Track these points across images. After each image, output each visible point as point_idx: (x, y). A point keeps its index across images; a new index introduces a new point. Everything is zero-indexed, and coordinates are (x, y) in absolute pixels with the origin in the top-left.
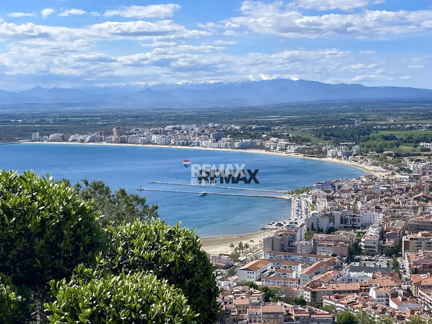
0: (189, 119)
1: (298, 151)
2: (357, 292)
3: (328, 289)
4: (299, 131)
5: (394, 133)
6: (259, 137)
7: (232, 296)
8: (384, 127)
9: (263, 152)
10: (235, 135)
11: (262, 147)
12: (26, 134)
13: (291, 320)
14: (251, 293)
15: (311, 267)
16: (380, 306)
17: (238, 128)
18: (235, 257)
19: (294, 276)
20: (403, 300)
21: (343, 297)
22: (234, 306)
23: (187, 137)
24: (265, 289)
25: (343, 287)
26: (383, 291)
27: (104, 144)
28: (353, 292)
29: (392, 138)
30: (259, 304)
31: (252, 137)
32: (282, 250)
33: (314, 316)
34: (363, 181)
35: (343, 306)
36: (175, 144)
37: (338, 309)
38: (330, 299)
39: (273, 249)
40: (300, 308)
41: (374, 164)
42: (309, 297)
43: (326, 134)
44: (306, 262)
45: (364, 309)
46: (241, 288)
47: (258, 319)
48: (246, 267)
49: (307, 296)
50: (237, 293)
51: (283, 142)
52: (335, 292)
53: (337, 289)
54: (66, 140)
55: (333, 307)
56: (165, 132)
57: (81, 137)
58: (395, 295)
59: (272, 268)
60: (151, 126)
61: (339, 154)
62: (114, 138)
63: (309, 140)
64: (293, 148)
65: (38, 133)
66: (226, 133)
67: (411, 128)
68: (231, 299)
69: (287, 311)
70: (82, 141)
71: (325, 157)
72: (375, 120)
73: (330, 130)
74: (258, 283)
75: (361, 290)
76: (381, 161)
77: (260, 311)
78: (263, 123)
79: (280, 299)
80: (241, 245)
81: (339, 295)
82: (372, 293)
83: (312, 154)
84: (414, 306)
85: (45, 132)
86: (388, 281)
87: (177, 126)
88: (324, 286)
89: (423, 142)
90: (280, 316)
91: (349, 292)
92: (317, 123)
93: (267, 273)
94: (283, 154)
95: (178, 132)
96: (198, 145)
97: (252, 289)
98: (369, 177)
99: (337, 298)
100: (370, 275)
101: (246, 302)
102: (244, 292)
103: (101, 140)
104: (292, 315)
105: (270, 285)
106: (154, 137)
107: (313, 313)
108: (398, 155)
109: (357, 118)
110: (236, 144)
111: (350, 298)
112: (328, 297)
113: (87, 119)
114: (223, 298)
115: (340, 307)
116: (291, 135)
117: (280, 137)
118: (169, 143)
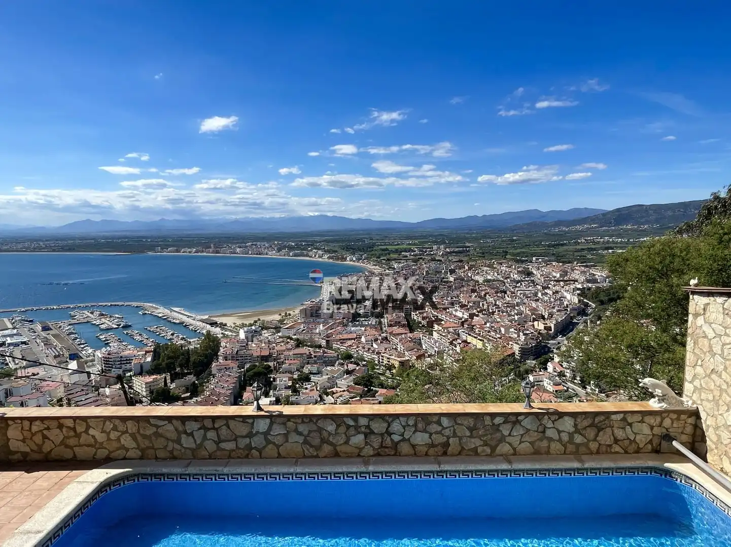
0: (263, 239)
1: (329, 258)
2: (354, 339)
3: (337, 338)
4: (331, 246)
5: (388, 247)
6: (306, 249)
7: (275, 345)
8: (382, 244)
9: (308, 258)
10: (291, 248)
11: (307, 255)
12: (152, 248)
13: (311, 358)
14: (288, 342)
15: (328, 326)
16: (367, 347)
17: (293, 244)
18: (281, 321)
19: (317, 331)
20: (381, 343)
21: (345, 342)
22: (276, 351)
23: (260, 249)
24: (297, 340)
25: (345, 336)
26: (370, 338)
27: (205, 254)
28: (352, 339)
29: (387, 250)
30: (291, 349)
31: (302, 250)
32: (312, 316)
33: (326, 355)
34: (366, 275)
35: (345, 348)
36: (251, 254)
37: (341, 350)
38: (337, 344)
39: (306, 316)
40: (318, 350)
41: (374, 265)
42: (325, 344)
43: (347, 248)
44: (325, 323)
45: (357, 349)
46: (281, 340)
47: (290, 358)
48: (286, 327)
49: (324, 343)
50: (279, 343)
51: (320, 252)
52: (340, 340)
53: (342, 338)
54: (179, 252)
55: (339, 349)
56: (246, 247)
57: (189, 250)
58: (376, 340)
59: (304, 327)
60: (237, 243)
61: (354, 259)
62: (211, 250)
63: (336, 251)
64: (326, 256)
65: (159, 248)
66: (285, 247)
67: (398, 244)
68: (274, 347)
69: (310, 353)
70: (190, 252)
71: (345, 261)
72: (378, 240)
73: (349, 245)
74: (294, 337)
75: (357, 338)
76: (379, 263)
77: (291, 353)
78: (309, 241)
79: (306, 345)
80: (286, 313)
81: (342, 341)
82: (363, 339)
83: (338, 259)
84: (386, 346)
85: (165, 247)
86: (374, 332)
87: (254, 243)
88: (334, 336)
89: (404, 252)
90: (304, 355)
91: (350, 339)
92: (343, 241)
93: (300, 330)
94: (320, 260)
95: (254, 247)
96: (267, 254)
97: (289, 340)
98: (369, 272)
99: (341, 343)
100: (363, 329)
101: (284, 348)
102: (284, 342)
103: (203, 252)
104: (312, 355)
105: (301, 337)
106: (238, 250)
107: (326, 353)
108: (388, 260)
109: (367, 239)
110: (291, 254)
111: (349, 343)
112: (336, 343)
113: (195, 239)
114: (269, 346)
115: (343, 348)
116: (326, 249)
117: (319, 249)
118: (248, 254)
